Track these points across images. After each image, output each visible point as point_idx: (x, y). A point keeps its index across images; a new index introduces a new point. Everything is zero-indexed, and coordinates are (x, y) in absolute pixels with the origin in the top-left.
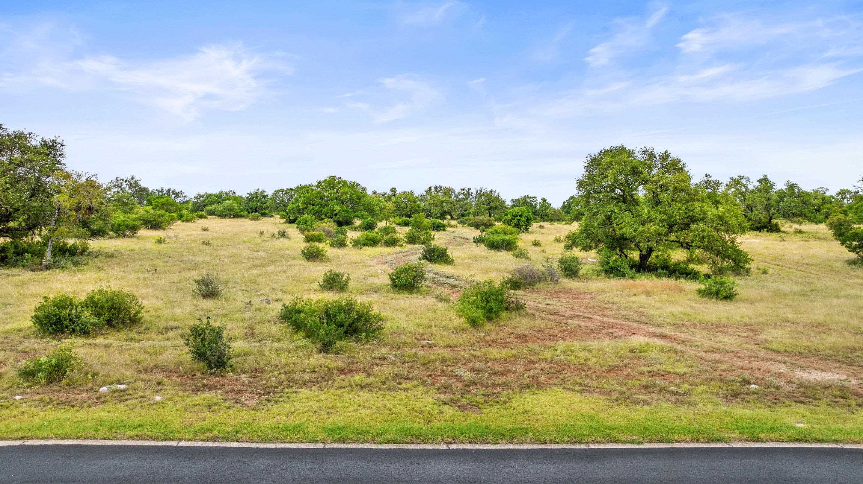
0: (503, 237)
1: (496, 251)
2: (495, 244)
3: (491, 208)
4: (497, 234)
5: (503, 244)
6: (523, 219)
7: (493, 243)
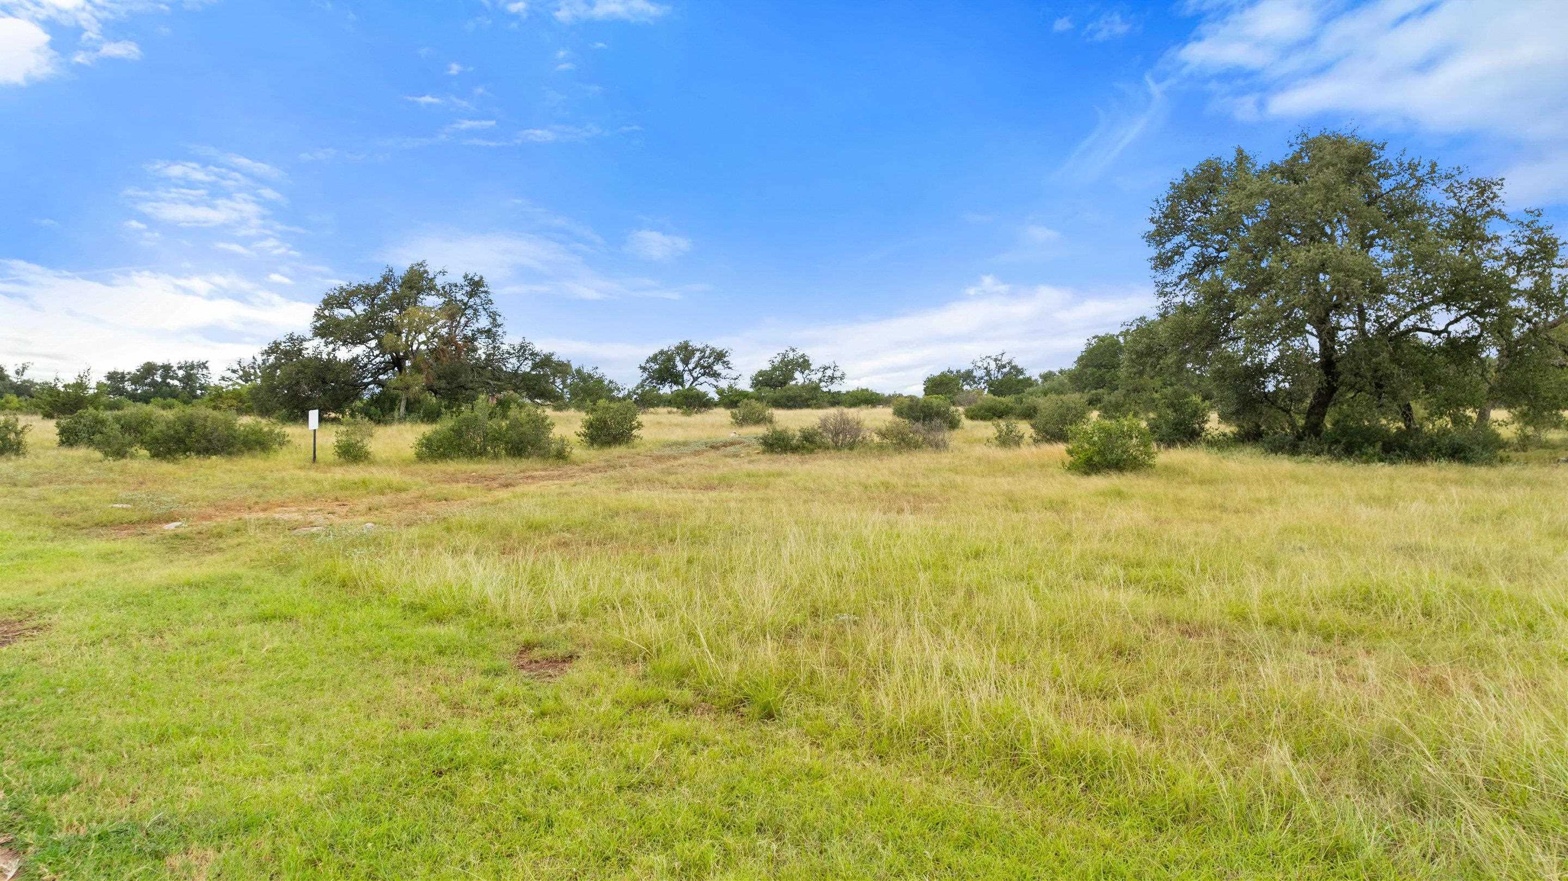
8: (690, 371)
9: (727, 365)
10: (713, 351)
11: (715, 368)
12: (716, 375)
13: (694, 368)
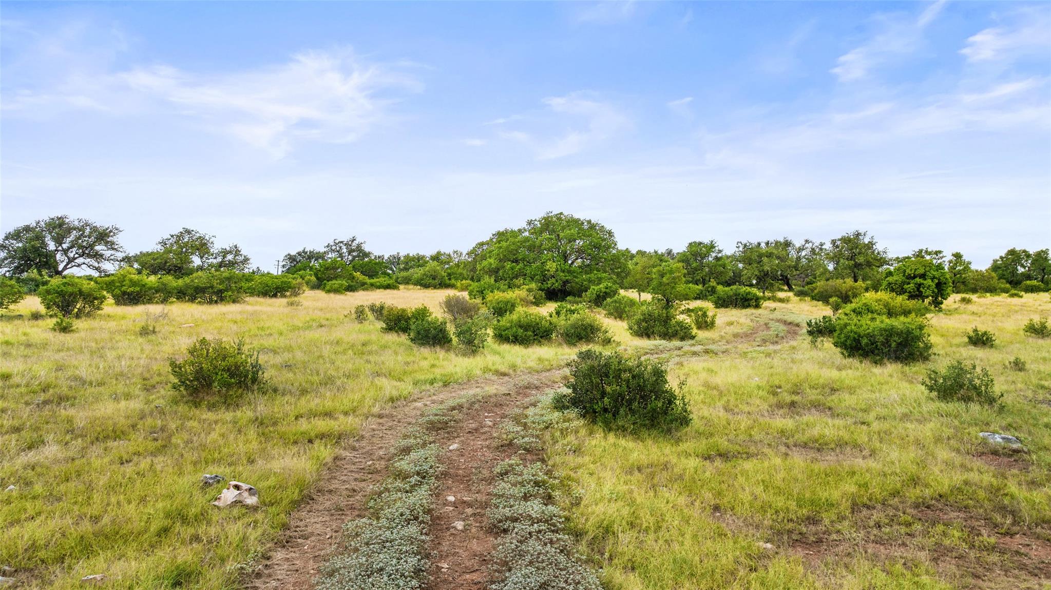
0: (888, 322)
1: (866, 364)
2: (864, 341)
3: (858, 266)
4: (870, 315)
5: (887, 343)
6: (928, 282)
7: (857, 341)
8: (65, 252)
9: (111, 246)
10: (94, 229)
11: (98, 248)
12: (98, 256)
13: (69, 248)
